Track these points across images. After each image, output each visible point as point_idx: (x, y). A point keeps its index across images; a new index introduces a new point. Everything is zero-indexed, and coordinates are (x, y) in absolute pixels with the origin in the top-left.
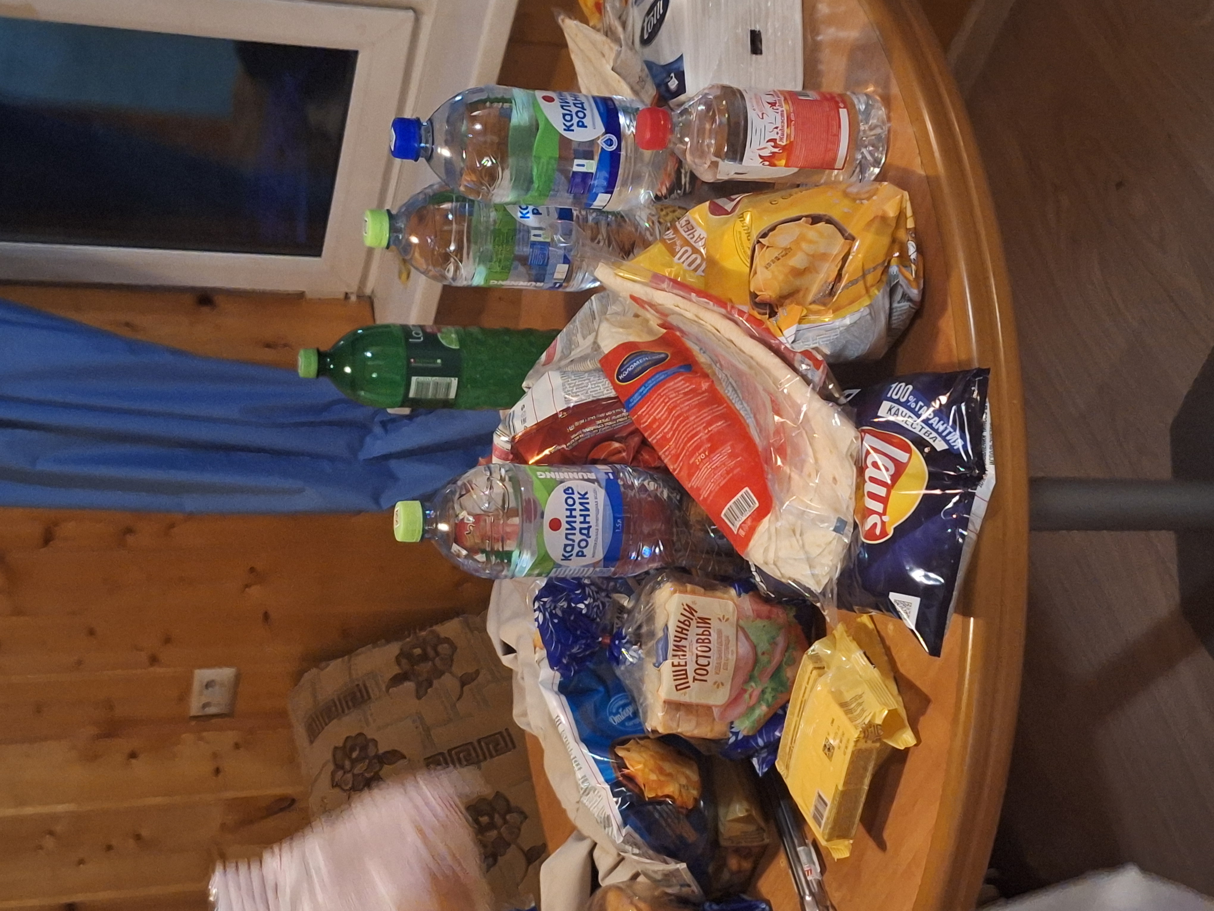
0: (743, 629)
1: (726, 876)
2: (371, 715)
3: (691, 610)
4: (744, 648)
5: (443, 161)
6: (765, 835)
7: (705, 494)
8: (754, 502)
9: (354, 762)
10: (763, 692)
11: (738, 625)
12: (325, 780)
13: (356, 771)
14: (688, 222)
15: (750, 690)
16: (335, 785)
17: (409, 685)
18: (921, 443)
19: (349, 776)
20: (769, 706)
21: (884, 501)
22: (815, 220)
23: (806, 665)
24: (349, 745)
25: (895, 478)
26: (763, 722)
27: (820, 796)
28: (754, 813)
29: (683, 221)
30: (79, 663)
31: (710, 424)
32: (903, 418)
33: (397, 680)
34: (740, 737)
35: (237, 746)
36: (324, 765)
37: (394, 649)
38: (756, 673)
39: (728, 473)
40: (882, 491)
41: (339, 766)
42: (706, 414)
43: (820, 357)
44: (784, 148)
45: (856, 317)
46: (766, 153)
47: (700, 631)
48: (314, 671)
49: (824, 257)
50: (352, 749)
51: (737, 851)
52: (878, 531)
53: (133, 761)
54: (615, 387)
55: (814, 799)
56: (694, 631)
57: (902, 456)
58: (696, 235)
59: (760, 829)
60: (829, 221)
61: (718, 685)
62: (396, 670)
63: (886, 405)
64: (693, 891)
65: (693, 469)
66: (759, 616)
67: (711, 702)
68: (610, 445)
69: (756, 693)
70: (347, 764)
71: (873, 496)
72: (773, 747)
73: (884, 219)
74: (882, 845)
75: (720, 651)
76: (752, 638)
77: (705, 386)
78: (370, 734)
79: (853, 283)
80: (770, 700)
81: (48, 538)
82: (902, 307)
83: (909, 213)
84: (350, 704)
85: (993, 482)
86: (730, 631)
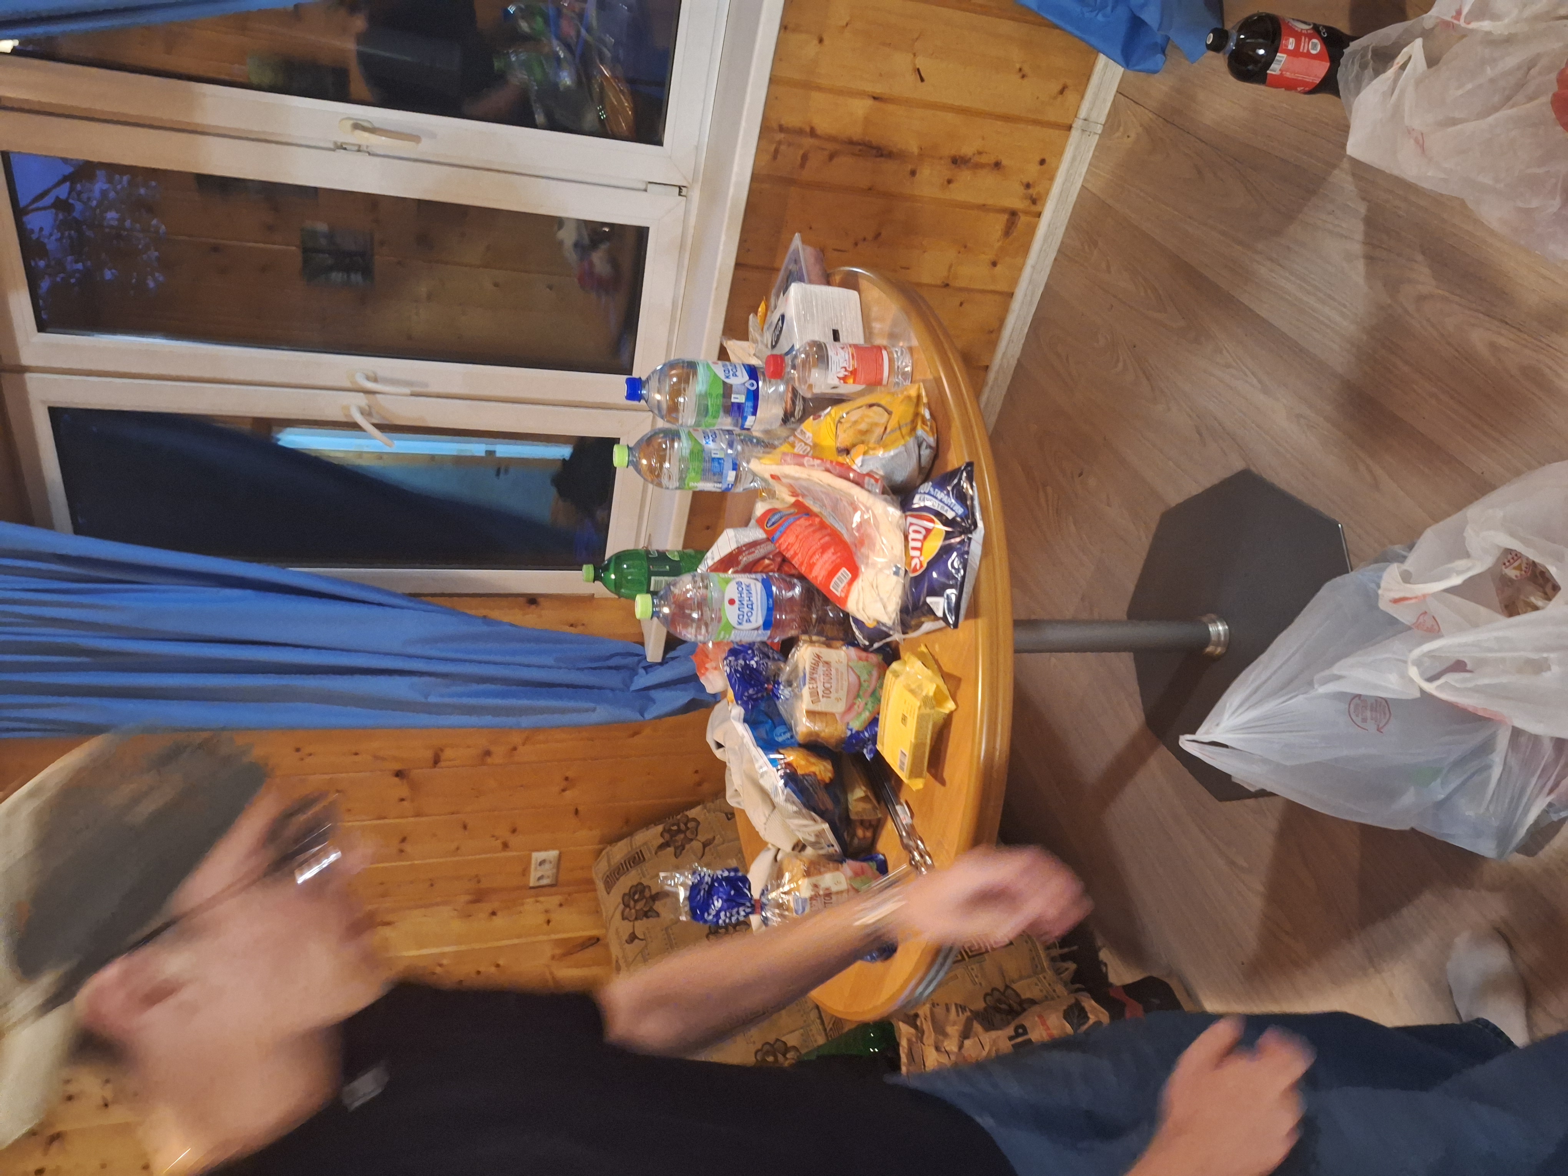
0: (851, 668)
1: (856, 841)
2: (646, 870)
3: (819, 657)
4: (853, 678)
5: (656, 402)
6: (878, 812)
7: (820, 578)
8: (848, 575)
9: (636, 901)
10: (866, 704)
11: (848, 665)
12: (618, 915)
13: (638, 908)
14: (802, 431)
15: (858, 703)
16: (624, 918)
17: (671, 850)
18: (938, 515)
19: (633, 911)
20: (870, 712)
21: (920, 549)
22: (871, 406)
23: (889, 675)
24: (632, 891)
25: (925, 537)
26: (867, 723)
27: (902, 752)
28: (869, 794)
29: (799, 431)
30: (458, 849)
31: (821, 539)
32: (930, 503)
33: (662, 847)
34: (854, 732)
35: (561, 905)
36: (618, 906)
37: (660, 828)
38: (861, 693)
39: (832, 562)
40: (918, 544)
41: (626, 905)
42: (818, 535)
43: (878, 477)
44: (851, 372)
45: (897, 451)
46: (841, 375)
47: (825, 669)
48: (609, 848)
49: (876, 425)
50: (635, 894)
51: (862, 822)
52: (918, 567)
53: (494, 917)
54: (766, 532)
55: (899, 755)
56: (821, 669)
57: (929, 525)
58: (807, 436)
59: (875, 808)
60: (879, 405)
61: (838, 700)
62: (661, 841)
63: (917, 497)
64: (836, 851)
65: (811, 566)
66: (860, 659)
67: (834, 710)
68: (764, 563)
69: (862, 706)
70: (632, 903)
71: (914, 548)
72: (874, 739)
73: (909, 398)
74: (943, 782)
75: (838, 680)
76: (856, 671)
77: (817, 520)
78: (646, 882)
79: (893, 431)
80: (870, 709)
81: (436, 761)
82: (926, 453)
83: (924, 394)
84: (632, 864)
85: (983, 532)
86: (843, 669)
